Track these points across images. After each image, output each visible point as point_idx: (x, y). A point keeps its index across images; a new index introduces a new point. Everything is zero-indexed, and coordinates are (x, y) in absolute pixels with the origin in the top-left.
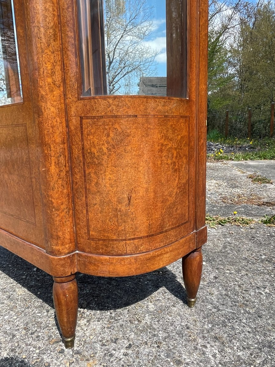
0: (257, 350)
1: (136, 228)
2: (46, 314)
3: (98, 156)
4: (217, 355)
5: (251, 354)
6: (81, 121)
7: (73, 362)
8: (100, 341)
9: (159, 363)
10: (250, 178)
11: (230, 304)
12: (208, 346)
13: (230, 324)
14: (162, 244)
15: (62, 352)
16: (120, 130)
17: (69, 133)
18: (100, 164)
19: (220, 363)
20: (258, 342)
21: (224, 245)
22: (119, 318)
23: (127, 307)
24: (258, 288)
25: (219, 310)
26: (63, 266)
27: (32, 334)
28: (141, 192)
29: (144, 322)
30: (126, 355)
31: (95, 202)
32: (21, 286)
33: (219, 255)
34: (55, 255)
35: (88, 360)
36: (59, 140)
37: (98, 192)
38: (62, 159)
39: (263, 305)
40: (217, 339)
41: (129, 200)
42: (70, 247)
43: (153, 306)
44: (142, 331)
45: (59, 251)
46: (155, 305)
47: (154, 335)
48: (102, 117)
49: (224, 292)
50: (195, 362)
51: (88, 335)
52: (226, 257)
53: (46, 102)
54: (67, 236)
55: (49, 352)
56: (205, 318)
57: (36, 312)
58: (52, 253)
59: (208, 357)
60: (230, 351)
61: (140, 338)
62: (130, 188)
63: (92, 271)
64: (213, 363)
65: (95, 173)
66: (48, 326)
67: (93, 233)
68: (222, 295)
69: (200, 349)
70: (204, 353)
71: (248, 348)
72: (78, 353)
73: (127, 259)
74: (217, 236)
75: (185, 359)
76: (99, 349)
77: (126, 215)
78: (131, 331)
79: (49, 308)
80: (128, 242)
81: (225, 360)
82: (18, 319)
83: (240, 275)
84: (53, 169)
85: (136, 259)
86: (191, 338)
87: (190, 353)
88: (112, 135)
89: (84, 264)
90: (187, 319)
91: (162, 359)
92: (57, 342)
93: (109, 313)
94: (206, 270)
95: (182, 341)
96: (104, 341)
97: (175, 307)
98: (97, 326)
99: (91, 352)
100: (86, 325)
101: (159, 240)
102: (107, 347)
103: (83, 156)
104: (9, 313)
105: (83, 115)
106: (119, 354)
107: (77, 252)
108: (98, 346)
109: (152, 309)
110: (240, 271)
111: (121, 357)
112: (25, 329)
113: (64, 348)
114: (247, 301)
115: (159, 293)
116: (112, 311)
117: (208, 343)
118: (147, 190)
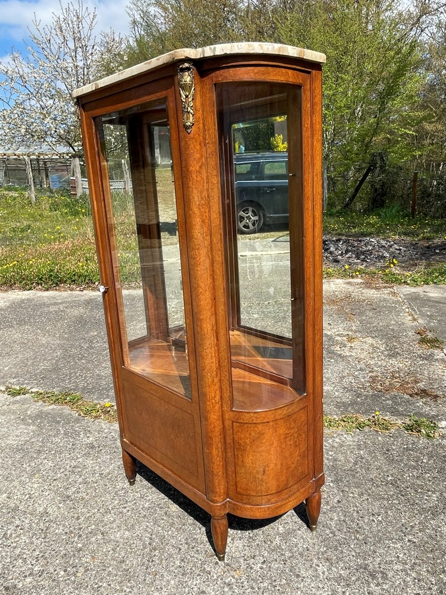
0: (355, 571)
1: (269, 488)
2: (199, 531)
3: (244, 445)
4: (326, 572)
5: (350, 573)
6: (233, 424)
7: (226, 572)
8: (243, 557)
9: (284, 576)
10: (419, 333)
11: (345, 530)
12: (321, 565)
13: (340, 549)
14: (287, 496)
15: (217, 563)
16: (258, 431)
17: (224, 427)
18: (245, 450)
19: (327, 578)
20: (358, 564)
21: (355, 461)
22: (256, 538)
23: (262, 529)
24: (373, 515)
25: (335, 535)
26: (220, 510)
27: (193, 548)
28: (272, 466)
29: (275, 543)
30: (261, 568)
31: (241, 472)
32: (172, 502)
33: (347, 474)
34: (215, 503)
35: (235, 571)
36: (218, 434)
37: (243, 466)
38: (220, 445)
39: (371, 532)
40: (328, 560)
41: (264, 472)
42: (224, 497)
43: (283, 529)
44: (273, 551)
45: (217, 500)
46: (284, 527)
47: (282, 555)
48: (246, 423)
49: (342, 518)
50: (309, 577)
51: (233, 551)
52: (354, 476)
53: (211, 414)
54: (222, 491)
55: (208, 563)
56: (322, 542)
57: (191, 529)
58: (212, 501)
59: (319, 574)
60: (335, 570)
61: (272, 556)
62: (265, 464)
63: (239, 514)
64: (321, 578)
65: (241, 455)
66: (203, 542)
67: (240, 490)
68: (340, 521)
69: (314, 567)
70: (316, 571)
71: (349, 569)
72: (228, 565)
73: (263, 508)
74: (352, 447)
75: (302, 574)
76: (242, 563)
77: (262, 481)
78: (265, 549)
79: (201, 526)
80: (263, 497)
81: (330, 576)
82: (179, 535)
83: (362, 499)
84: (214, 452)
85: (268, 508)
86: (309, 558)
87: (306, 570)
88: (253, 434)
89: (233, 508)
90: (308, 542)
91: (287, 573)
92: (212, 556)
93: (247, 533)
94: (331, 493)
95: (302, 560)
96: (246, 557)
97: (300, 530)
98: (239, 544)
99: (237, 565)
100: (230, 542)
101: (284, 494)
102: (248, 562)
103: (234, 444)
104: (170, 529)
105: (234, 420)
106: (257, 567)
107: (228, 499)
108: (242, 560)
109: (281, 531)
110: (363, 495)
111: (259, 570)
112: (186, 543)
113: (218, 561)
114: (360, 528)
115: (288, 516)
116: (250, 531)
117: (321, 563)
118: (276, 464)
